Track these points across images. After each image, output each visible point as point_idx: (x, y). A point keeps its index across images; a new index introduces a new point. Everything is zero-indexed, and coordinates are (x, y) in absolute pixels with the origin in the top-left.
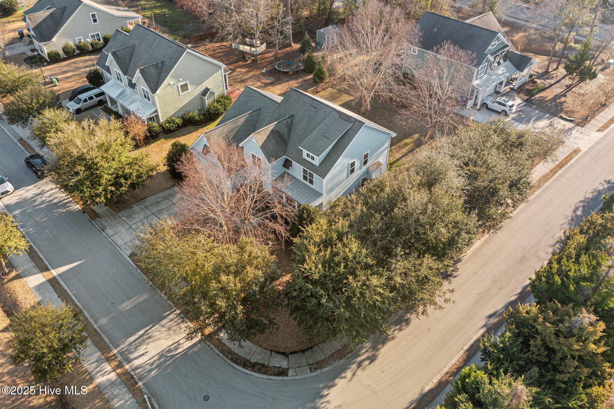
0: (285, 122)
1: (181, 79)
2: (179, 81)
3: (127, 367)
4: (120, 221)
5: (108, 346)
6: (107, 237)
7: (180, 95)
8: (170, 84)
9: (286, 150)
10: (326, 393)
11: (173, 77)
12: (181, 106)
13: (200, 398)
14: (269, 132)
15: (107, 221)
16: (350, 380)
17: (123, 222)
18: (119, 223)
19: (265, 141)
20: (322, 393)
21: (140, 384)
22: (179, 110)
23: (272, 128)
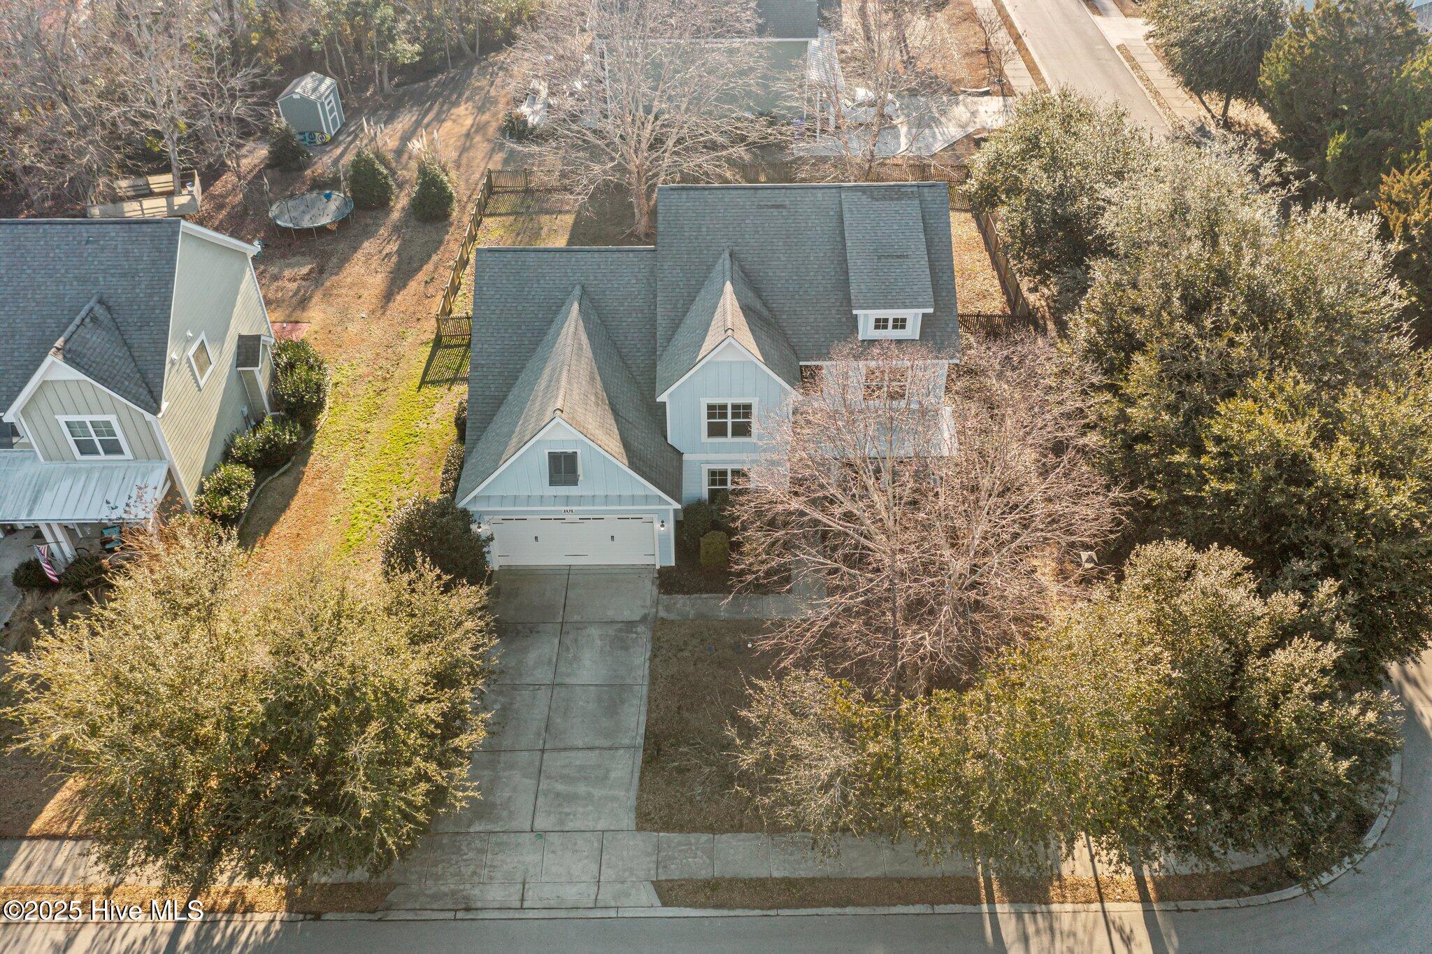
1: (189, 334)
2: (188, 340)
4: (478, 844)
6: (511, 914)
7: (200, 389)
8: (173, 363)
12: (211, 426)
15: (437, 878)
17: (493, 839)
18: (482, 851)
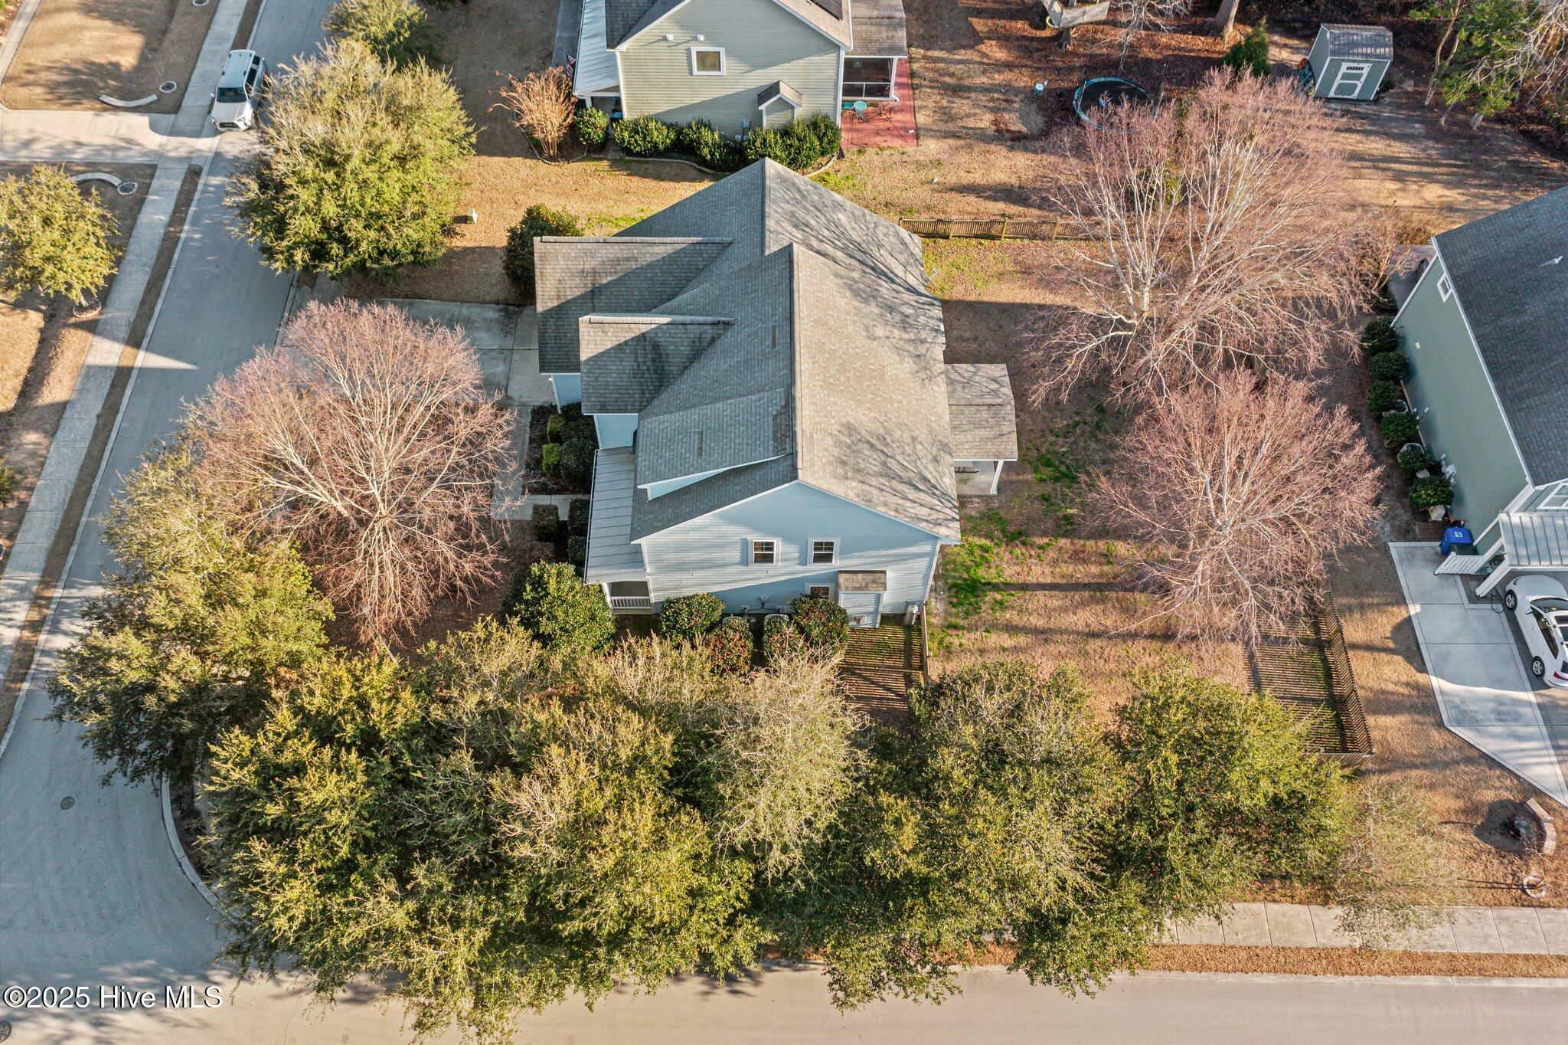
0: (697, 330)
1: (701, 38)
2: (696, 39)
3: (42, 637)
5: (60, 574)
7: (691, 73)
8: (665, 39)
9: (650, 401)
10: (217, 979)
11: (681, 23)
12: (689, 101)
13: (60, 796)
14: (629, 336)
16: (278, 997)
19: (607, 352)
20: (210, 973)
21: (26, 686)
22: (681, 108)
23: (644, 329)
